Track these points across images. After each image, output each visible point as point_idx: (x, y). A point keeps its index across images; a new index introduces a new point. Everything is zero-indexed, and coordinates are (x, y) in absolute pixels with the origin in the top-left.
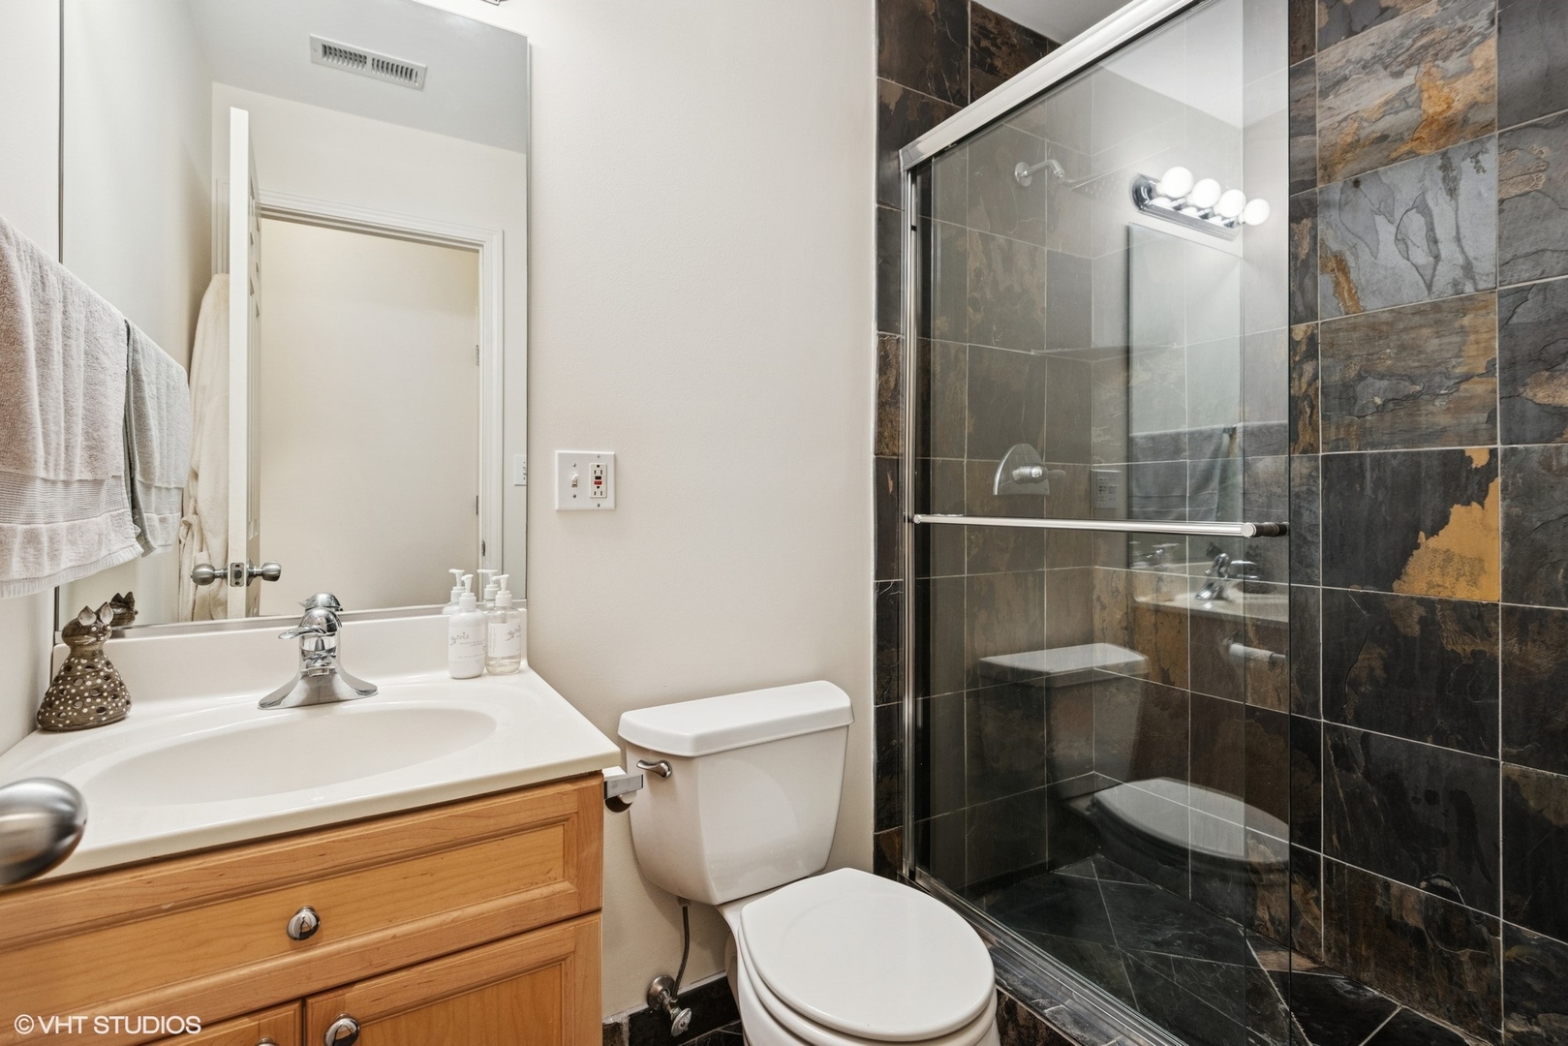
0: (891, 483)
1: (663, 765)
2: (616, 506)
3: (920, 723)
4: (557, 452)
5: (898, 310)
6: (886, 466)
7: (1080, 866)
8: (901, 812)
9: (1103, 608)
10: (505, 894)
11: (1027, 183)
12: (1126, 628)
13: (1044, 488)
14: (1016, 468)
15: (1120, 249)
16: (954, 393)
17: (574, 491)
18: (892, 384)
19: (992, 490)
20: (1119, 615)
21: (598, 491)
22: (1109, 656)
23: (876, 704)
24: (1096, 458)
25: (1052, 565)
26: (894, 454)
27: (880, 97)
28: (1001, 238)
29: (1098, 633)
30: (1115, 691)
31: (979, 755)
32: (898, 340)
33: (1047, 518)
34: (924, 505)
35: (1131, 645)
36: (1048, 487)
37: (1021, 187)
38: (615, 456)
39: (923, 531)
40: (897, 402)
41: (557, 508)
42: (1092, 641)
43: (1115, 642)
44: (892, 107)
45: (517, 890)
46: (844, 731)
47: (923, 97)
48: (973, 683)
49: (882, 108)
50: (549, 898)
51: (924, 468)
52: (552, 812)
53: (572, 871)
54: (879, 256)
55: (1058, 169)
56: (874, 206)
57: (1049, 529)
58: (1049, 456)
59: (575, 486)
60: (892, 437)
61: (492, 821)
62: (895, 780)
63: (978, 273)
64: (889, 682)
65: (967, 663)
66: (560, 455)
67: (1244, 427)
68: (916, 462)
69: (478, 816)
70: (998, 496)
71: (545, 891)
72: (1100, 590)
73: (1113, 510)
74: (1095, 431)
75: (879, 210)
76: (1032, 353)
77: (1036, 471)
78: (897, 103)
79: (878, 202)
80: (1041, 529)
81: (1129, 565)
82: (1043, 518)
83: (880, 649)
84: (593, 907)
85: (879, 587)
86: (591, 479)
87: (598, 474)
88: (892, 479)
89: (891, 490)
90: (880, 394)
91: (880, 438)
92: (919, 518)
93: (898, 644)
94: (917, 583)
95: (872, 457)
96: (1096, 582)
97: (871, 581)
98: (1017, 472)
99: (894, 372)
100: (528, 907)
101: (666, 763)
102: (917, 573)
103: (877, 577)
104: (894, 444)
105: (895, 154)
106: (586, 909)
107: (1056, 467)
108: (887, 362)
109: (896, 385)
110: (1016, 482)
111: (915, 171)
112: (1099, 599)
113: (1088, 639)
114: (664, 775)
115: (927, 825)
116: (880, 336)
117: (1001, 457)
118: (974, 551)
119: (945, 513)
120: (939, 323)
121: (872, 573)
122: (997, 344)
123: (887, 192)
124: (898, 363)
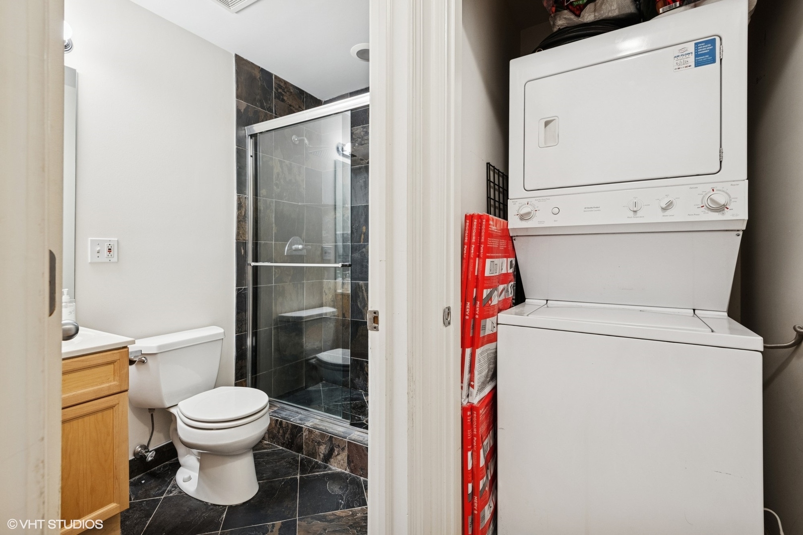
0: (243, 251)
1: (143, 358)
2: (118, 260)
3: (254, 344)
4: (90, 239)
5: (245, 186)
6: (241, 245)
7: (317, 386)
8: (246, 373)
9: (326, 294)
10: (92, 386)
11: (297, 143)
12: (333, 301)
13: (304, 252)
14: (294, 245)
15: (332, 170)
16: (269, 218)
17: (98, 254)
18: (243, 214)
19: (284, 254)
20: (330, 296)
21: (110, 255)
22: (327, 310)
23: (236, 334)
24: (324, 242)
25: (308, 280)
26: (244, 240)
27: (237, 107)
28: (287, 162)
29: (324, 304)
30: (329, 323)
31: (278, 349)
32: (246, 198)
33: (306, 263)
34: (256, 259)
35: (334, 307)
36: (306, 252)
37: (294, 144)
38: (118, 240)
39: (255, 269)
40: (245, 221)
41: (89, 261)
42: (322, 307)
43: (330, 306)
44: (242, 111)
45: (97, 385)
46: (221, 341)
47: (255, 108)
48: (276, 324)
49: (238, 111)
50: (109, 387)
51: (256, 245)
52: (110, 359)
53: (117, 378)
54: (237, 166)
55: (306, 141)
56: (235, 147)
57: (306, 267)
58: (306, 241)
59: (98, 252)
60: (243, 234)
61: (88, 362)
62: (244, 361)
63: (278, 174)
64: (241, 326)
65: (274, 317)
66: (91, 240)
67: (343, 234)
68: (253, 243)
69: (82, 361)
70: (287, 256)
71: (107, 385)
72: (325, 288)
73: (330, 260)
74: (324, 232)
75: (237, 149)
76: (300, 204)
77: (300, 247)
78: (244, 109)
79: (237, 146)
80: (304, 267)
81: (335, 279)
82: (304, 263)
83: (238, 313)
84: (125, 389)
85: (238, 290)
86: (106, 250)
87: (110, 248)
88: (243, 249)
89: (243, 253)
90: (238, 217)
91: (238, 234)
92: (253, 264)
93: (245, 311)
94: (253, 288)
95: (235, 241)
96: (324, 285)
97: (235, 288)
98: (294, 247)
99: (244, 209)
100: (101, 390)
101: (145, 358)
102: (253, 285)
103: (237, 286)
104: (244, 236)
105: (243, 128)
106: (123, 389)
107: (309, 245)
108: (240, 206)
109: (245, 214)
110: (294, 250)
111: (252, 136)
112: (325, 291)
113: (321, 306)
114: (144, 362)
115: (256, 377)
116: (238, 196)
117: (288, 241)
118: (277, 276)
119: (263, 262)
120: (262, 192)
121: (235, 285)
122: (286, 200)
123: (241, 142)
124: (245, 206)
